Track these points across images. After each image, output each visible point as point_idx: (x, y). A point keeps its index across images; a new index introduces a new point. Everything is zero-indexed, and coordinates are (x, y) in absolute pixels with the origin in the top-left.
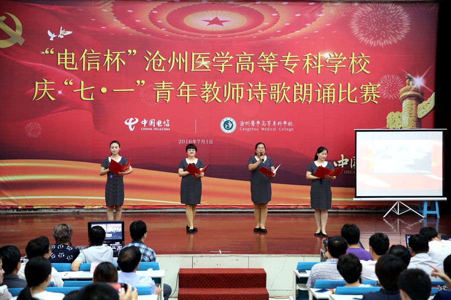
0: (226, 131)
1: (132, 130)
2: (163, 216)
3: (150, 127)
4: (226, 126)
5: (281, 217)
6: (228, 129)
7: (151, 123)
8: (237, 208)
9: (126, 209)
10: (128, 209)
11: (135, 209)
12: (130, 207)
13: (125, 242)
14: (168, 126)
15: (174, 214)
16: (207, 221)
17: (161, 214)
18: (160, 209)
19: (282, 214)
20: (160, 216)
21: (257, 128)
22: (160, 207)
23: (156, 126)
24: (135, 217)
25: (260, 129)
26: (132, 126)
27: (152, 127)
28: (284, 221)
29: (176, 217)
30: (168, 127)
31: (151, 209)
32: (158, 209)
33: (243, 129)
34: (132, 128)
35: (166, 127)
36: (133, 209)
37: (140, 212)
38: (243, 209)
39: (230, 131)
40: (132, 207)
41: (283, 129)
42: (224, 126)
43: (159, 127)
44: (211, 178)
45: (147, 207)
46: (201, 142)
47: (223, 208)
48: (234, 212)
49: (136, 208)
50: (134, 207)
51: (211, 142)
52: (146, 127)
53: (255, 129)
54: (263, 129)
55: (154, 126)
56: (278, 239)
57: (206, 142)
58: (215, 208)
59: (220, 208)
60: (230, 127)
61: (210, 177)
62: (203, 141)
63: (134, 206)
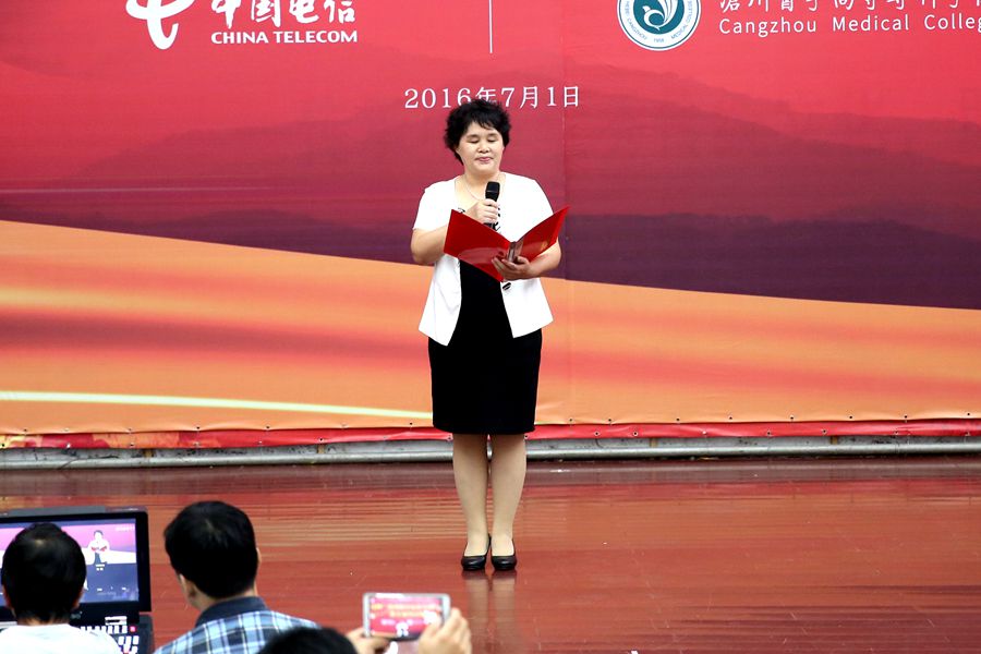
0: (650, 41)
1: (162, 42)
2: (332, 482)
3: (255, 27)
4: (649, 12)
5: (943, 478)
6: (659, 25)
7: (263, 9)
8: (711, 438)
9: (143, 452)
10: (152, 451)
11: (193, 451)
12: (162, 441)
13: (156, 613)
14: (351, 18)
15: (386, 473)
16: (562, 506)
17: (323, 472)
18: (317, 447)
19: (950, 466)
20: (315, 483)
21: (811, 17)
22: (319, 436)
23: (289, 22)
24: (192, 487)
25: (825, 26)
26: (166, 24)
27: (268, 26)
28: (961, 502)
29: (400, 489)
30: (348, 27)
31: (270, 447)
32: (308, 446)
33: (738, 28)
34: (167, 33)
35: (337, 26)
36: (178, 452)
37: (217, 466)
38: (741, 441)
39: (668, 40)
40: (174, 441)
41: (943, 24)
42: (639, 14)
43: (303, 28)
44: (573, 284)
45: (251, 440)
46: (517, 97)
47: (641, 439)
48: (698, 459)
49: (196, 443)
50: (186, 440)
51: (572, 97)
52: (235, 29)
53: (799, 26)
54: (838, 24)
55: (277, 21)
56: (934, 590)
57: (544, 97)
58: (596, 440)
59: (623, 440)
60: (669, 16)
61: (568, 278)
62: (531, 94)
63: (180, 432)
